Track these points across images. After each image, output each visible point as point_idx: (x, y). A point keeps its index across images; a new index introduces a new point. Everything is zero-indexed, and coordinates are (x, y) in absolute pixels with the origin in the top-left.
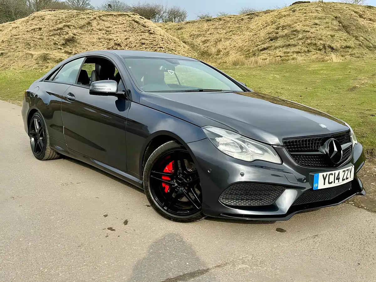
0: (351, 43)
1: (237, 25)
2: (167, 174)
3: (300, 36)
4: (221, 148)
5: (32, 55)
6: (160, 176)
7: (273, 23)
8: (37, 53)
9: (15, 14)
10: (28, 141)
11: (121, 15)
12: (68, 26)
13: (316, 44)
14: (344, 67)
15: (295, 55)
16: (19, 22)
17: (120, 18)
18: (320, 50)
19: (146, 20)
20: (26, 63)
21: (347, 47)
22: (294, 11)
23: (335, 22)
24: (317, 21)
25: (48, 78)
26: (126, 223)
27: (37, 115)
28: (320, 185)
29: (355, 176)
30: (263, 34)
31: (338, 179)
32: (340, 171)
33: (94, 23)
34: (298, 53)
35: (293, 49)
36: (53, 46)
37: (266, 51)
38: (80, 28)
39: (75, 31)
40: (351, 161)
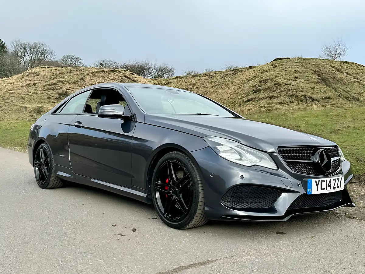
0: (332, 93)
1: (222, 80)
3: (282, 88)
5: (26, 108)
7: (256, 77)
8: (31, 106)
9: (10, 72)
11: (113, 71)
12: (62, 82)
13: (297, 96)
14: (325, 114)
15: (278, 106)
16: (14, 78)
17: (112, 74)
18: (301, 101)
19: (136, 76)
20: (20, 115)
21: (327, 98)
22: (275, 66)
23: (314, 76)
24: (297, 75)
25: (55, 112)
26: (134, 230)
27: (43, 145)
28: (314, 190)
29: (345, 186)
30: (247, 87)
31: (330, 186)
32: (332, 179)
33: (87, 79)
34: (281, 103)
35: (276, 100)
36: (46, 100)
37: (250, 102)
38: (74, 83)
39: (68, 86)
40: (340, 172)
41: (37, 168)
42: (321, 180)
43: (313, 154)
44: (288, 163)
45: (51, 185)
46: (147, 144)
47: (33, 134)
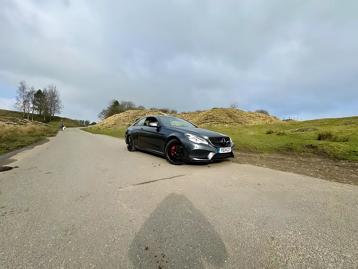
0: (232, 121)
1: (194, 115)
2: (173, 150)
3: (215, 119)
4: (190, 139)
5: (125, 124)
6: (171, 150)
7: (206, 114)
8: (127, 124)
9: (120, 112)
10: (126, 145)
11: (155, 112)
12: (138, 115)
13: (220, 121)
14: (230, 128)
15: (214, 125)
16: (121, 114)
17: (155, 113)
18: (222, 123)
19: (164, 113)
20: (123, 127)
21: (231, 122)
22: (213, 111)
23: (226, 114)
24: (221, 114)
25: (134, 125)
26: (159, 165)
27: (130, 136)
28: (221, 152)
29: (232, 151)
30: (203, 118)
31: (226, 150)
32: (227, 148)
33: (147, 114)
34: (215, 124)
35: (213, 123)
36: (132, 122)
37: (204, 123)
38: (142, 116)
39: (140, 117)
40: (230, 146)
41: (128, 145)
42: (223, 148)
43: (221, 140)
44: (212, 143)
45: (132, 150)
46: (164, 136)
47: (127, 133)
